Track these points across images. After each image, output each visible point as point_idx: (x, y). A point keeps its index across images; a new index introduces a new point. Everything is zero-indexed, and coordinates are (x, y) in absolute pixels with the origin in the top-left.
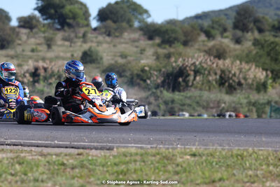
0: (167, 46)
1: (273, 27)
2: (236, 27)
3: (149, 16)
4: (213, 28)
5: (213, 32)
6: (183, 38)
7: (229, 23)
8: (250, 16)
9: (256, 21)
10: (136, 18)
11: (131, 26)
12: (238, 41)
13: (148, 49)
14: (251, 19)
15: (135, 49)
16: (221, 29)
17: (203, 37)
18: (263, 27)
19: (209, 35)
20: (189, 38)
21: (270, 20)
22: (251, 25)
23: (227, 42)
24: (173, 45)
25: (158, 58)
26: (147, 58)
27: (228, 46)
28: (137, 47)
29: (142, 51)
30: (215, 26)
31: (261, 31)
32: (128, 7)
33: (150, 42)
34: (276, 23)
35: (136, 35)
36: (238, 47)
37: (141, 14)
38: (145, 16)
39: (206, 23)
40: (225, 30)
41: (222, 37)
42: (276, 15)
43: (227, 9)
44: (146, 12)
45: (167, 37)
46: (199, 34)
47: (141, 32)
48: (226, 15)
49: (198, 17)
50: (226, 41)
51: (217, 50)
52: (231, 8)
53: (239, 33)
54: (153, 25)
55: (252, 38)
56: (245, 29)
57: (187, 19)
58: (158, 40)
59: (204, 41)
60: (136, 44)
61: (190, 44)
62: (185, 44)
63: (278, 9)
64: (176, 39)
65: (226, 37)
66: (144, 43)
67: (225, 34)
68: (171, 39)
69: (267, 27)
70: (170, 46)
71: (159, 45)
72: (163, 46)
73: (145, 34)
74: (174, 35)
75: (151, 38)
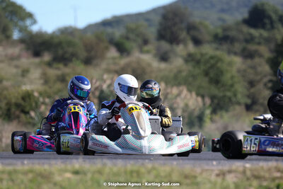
0: (61, 66)
2: (161, 36)
3: (35, 22)
4: (128, 38)
5: (128, 45)
6: (83, 54)
7: (152, 32)
8: (182, 21)
9: (191, 28)
10: (16, 25)
11: (8, 37)
12: (164, 58)
13: (32, 70)
14: (183, 26)
15: (14, 71)
16: (140, 41)
17: (113, 53)
18: (200, 37)
19: (122, 49)
20: (93, 53)
21: (211, 27)
22: (183, 35)
23: (147, 59)
24: (71, 65)
25: (46, 82)
26: (31, 82)
27: (149, 65)
28: (17, 67)
29: (25, 73)
30: (132, 36)
31: (197, 42)
32: (4, 9)
33: (37, 60)
34: (219, 31)
35: (16, 50)
36: (163, 65)
37: (23, 19)
38: (28, 22)
39: (118, 33)
40: (146, 42)
41: (142, 51)
42: (220, 19)
43: (148, 13)
44: (30, 15)
45: (60, 52)
46: (107, 48)
47: (23, 46)
48: (148, 20)
49: (106, 23)
52: (154, 11)
54: (40, 35)
55: (184, 53)
56: (174, 40)
57: (90, 27)
58: (47, 57)
59: (114, 58)
60: (15, 62)
61: (95, 62)
62: (88, 61)
63: (223, 11)
64: (74, 55)
65: (148, 52)
66: (27, 61)
67: (146, 48)
68: (67, 56)
69: (208, 37)
70: (66, 65)
71: (49, 64)
72: (55, 65)
73: (28, 49)
74: (70, 50)
75: (37, 54)
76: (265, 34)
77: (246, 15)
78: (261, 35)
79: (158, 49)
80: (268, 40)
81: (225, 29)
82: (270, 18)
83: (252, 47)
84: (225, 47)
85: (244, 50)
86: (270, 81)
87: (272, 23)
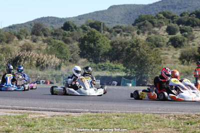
1: (52, 33)
2: (33, 33)
5: (21, 36)
7: (29, 32)
9: (43, 30)
12: (34, 41)
14: (41, 29)
16: (25, 34)
17: (16, 39)
18: (46, 33)
19: (19, 38)
20: (9, 39)
21: (50, 30)
22: (41, 32)
24: (1, 43)
30: (22, 33)
31: (45, 35)
34: (53, 31)
36: (34, 44)
39: (16, 31)
40: (27, 35)
41: (26, 38)
42: (51, 26)
43: (25, 23)
46: (14, 37)
48: (25, 26)
49: (10, 27)
50: (28, 41)
51: (27, 46)
53: (35, 37)
55: (41, 39)
56: (38, 35)
57: (4, 28)
59: (16, 41)
62: (7, 42)
63: (52, 23)
64: (3, 40)
65: (28, 39)
67: (27, 37)
69: (49, 33)
74: (1, 38)
76: (71, 33)
77: (63, 26)
78: (69, 33)
79: (32, 38)
80: (72, 35)
81: (55, 31)
82: (71, 27)
83: (66, 38)
84: (56, 37)
85: (63, 39)
86: (79, 52)
87: (72, 29)
